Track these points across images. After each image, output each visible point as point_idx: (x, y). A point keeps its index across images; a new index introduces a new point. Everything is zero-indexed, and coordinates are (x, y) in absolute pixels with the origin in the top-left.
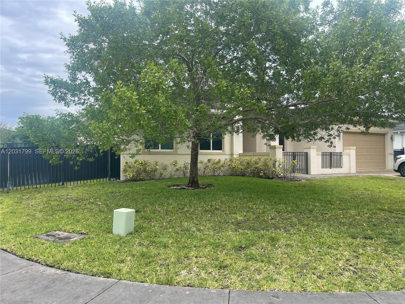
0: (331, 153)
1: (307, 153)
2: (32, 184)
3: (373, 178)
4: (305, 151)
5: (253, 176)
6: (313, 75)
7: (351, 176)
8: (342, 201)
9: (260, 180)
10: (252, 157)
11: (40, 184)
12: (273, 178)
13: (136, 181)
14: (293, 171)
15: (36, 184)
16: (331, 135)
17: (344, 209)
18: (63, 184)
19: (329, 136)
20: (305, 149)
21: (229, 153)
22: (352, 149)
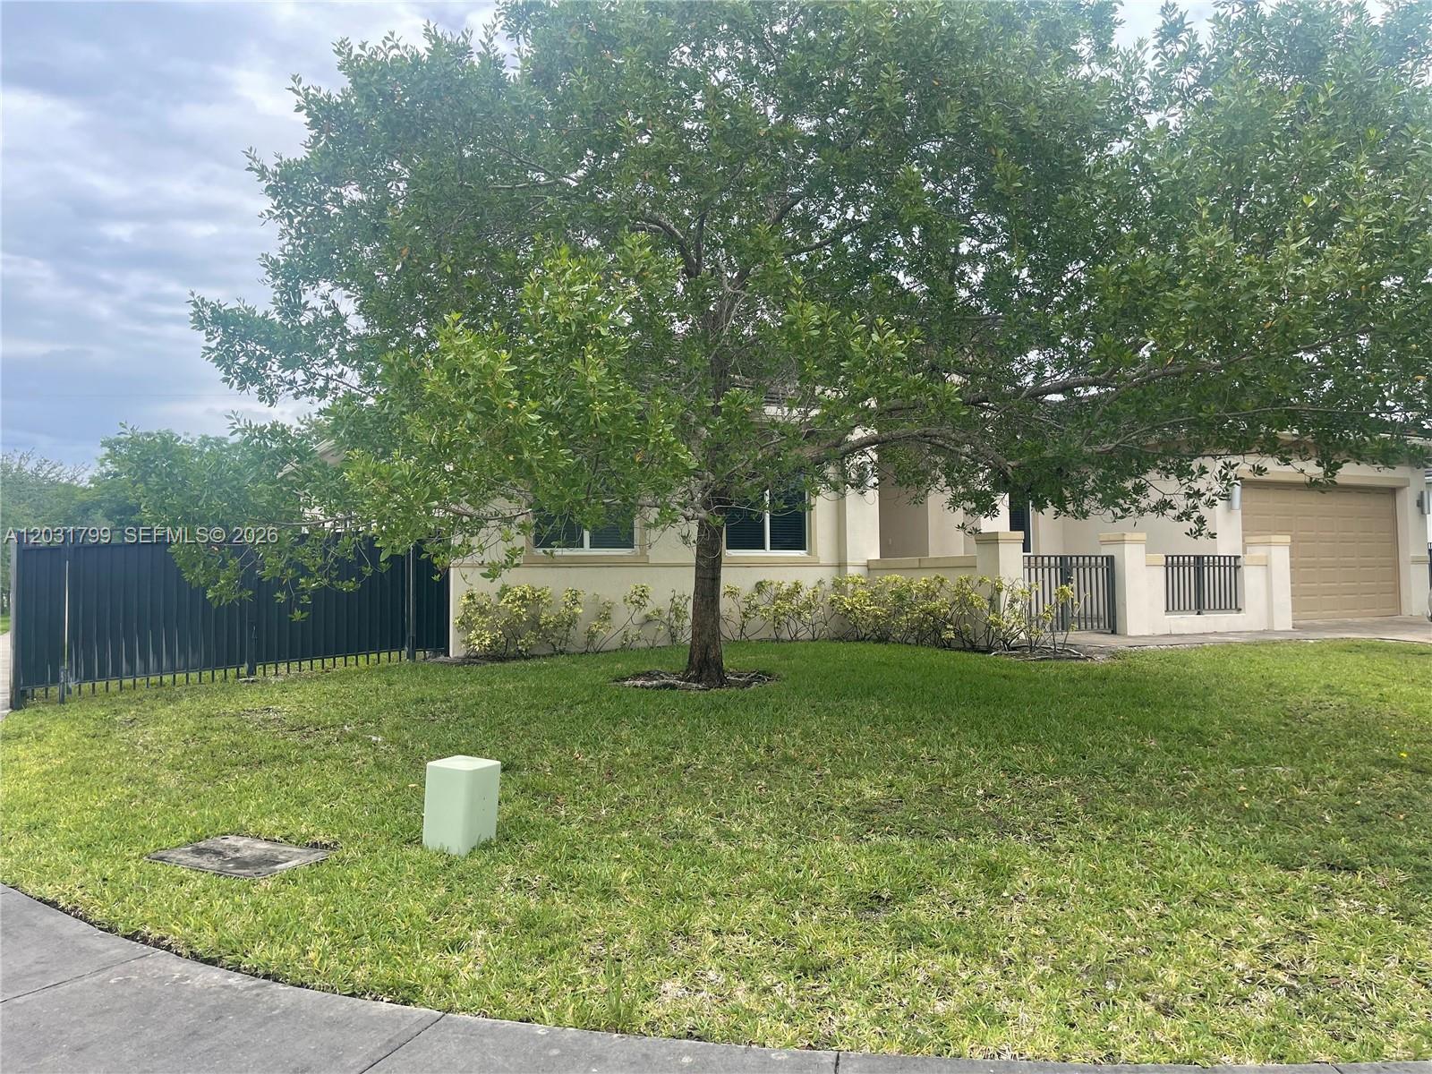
0: (1199, 558)
1: (1110, 559)
2: (146, 671)
3: (1354, 648)
4: (1106, 551)
5: (919, 642)
6: (1131, 282)
7: (1274, 643)
8: (1242, 731)
9: (942, 656)
10: (915, 574)
11: (173, 670)
12: (988, 650)
13: (503, 658)
14: (1063, 623)
15: (158, 671)
16: (1198, 494)
17: (1252, 762)
18: (251, 672)
19: (1189, 496)
20: (1102, 543)
21: (832, 561)
22: (1278, 545)
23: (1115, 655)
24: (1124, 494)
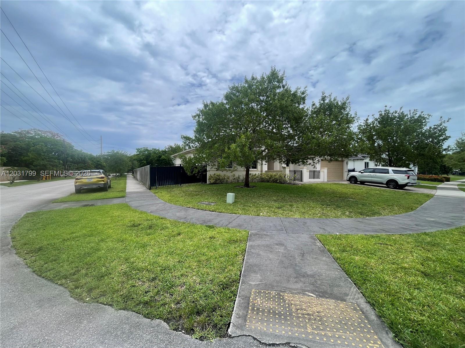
0: (314, 171)
1: (301, 171)
3: (335, 184)
4: (301, 170)
5: (273, 182)
7: (324, 183)
8: (319, 193)
9: (278, 184)
10: (273, 173)
12: (284, 184)
13: (215, 184)
14: (294, 180)
17: (320, 196)
18: (181, 185)
19: (313, 163)
20: (300, 168)
21: (260, 170)
22: (326, 169)
23: (302, 184)
24: (305, 162)
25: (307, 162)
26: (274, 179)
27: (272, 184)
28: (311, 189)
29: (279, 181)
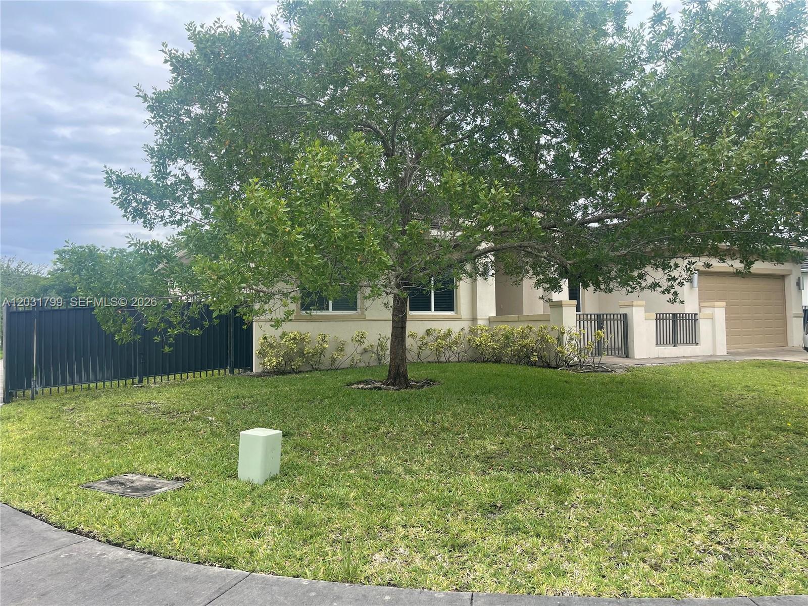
0: (674, 315)
1: (625, 316)
2: (80, 381)
3: (761, 365)
4: (623, 311)
5: (518, 363)
6: (636, 160)
7: (716, 362)
8: (699, 411)
9: (531, 370)
10: (515, 325)
11: (96, 381)
12: (557, 367)
13: (283, 373)
14: (599, 351)
15: (88, 381)
16: (674, 279)
17: (704, 429)
18: (141, 381)
19: (669, 280)
20: (621, 306)
21: (469, 317)
22: (719, 307)
23: (627, 370)
24: (633, 279)
25: (641, 276)
26: (521, 351)
27: (510, 368)
28: (663, 390)
29: (536, 359)
